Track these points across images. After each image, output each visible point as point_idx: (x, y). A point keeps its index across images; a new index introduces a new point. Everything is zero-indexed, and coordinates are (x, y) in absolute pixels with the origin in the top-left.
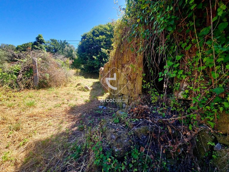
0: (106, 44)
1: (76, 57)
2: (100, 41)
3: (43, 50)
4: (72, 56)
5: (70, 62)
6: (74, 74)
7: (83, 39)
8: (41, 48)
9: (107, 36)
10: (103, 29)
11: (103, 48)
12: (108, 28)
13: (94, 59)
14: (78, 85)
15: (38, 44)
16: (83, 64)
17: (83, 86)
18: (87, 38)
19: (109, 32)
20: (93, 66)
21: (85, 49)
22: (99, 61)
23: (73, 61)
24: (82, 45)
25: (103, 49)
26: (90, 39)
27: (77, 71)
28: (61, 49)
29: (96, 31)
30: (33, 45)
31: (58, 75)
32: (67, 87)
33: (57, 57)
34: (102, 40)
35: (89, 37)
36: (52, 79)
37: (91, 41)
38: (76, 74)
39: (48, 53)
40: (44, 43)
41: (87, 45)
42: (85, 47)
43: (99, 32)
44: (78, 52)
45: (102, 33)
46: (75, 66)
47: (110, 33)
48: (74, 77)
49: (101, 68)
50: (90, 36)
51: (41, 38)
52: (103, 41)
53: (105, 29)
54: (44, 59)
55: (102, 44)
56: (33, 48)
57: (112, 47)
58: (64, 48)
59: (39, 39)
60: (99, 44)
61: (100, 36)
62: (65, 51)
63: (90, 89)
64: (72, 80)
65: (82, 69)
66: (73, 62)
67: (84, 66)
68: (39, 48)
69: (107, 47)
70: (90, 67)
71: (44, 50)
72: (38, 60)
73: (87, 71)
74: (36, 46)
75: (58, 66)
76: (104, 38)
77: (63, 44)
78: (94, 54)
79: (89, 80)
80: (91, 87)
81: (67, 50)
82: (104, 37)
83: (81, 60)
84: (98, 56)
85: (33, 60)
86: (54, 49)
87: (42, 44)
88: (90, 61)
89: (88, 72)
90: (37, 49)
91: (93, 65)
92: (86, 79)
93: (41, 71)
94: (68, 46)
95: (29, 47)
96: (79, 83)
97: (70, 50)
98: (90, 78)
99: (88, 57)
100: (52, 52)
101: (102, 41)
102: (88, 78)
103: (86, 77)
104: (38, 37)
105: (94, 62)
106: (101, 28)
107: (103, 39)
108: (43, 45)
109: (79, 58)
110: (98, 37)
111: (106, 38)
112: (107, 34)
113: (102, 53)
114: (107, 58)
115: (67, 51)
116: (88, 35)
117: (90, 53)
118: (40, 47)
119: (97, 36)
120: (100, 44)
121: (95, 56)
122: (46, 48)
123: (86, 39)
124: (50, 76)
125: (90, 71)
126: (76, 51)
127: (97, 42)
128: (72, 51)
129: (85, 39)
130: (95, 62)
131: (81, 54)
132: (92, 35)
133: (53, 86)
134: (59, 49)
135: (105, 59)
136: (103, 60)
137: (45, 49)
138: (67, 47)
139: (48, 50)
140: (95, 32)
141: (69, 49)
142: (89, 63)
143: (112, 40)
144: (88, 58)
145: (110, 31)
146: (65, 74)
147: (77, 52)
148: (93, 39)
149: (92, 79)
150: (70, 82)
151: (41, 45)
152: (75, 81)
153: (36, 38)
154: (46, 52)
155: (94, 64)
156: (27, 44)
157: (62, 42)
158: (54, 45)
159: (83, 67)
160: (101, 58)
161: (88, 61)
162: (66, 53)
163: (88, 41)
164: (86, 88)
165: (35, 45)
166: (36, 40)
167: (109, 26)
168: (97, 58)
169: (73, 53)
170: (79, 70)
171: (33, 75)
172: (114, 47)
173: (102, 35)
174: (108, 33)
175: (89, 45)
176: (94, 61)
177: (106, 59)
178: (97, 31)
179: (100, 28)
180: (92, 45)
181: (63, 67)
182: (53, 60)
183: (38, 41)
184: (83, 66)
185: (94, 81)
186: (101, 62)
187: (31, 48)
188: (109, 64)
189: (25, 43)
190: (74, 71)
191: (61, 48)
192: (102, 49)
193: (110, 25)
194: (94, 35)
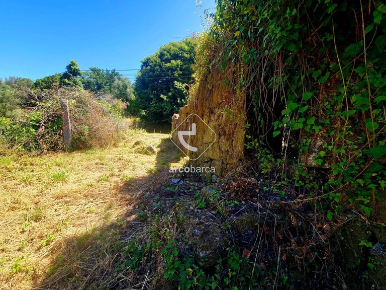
0: (183, 75)
1: (133, 97)
2: (172, 69)
3: (77, 86)
4: (127, 96)
5: (122, 105)
6: (130, 126)
7: (144, 67)
8: (75, 83)
9: (183, 61)
10: (177, 49)
11: (178, 81)
12: (186, 48)
13: (163, 99)
14: (137, 143)
15: (70, 76)
16: (144, 109)
17: (145, 146)
18: (151, 64)
19: (187, 54)
20: (161, 111)
21: (148, 83)
22: (171, 103)
23: (128, 103)
24: (142, 76)
25: (178, 83)
26: (155, 66)
27: (135, 122)
28: (108, 84)
29: (165, 52)
30: (61, 78)
31: (102, 128)
32: (117, 147)
33: (102, 98)
34: (176, 68)
35: (154, 63)
36: (93, 134)
37: (157, 70)
38: (133, 126)
39: (87, 91)
40: (80, 74)
41: (150, 76)
42: (147, 81)
43: (170, 54)
44: (135, 89)
45: (176, 57)
46: (131, 112)
47: (189, 55)
48: (130, 130)
49: (175, 114)
50: (156, 61)
51: (75, 67)
52: (178, 69)
53: (181, 49)
54: (80, 102)
55: (176, 75)
56: (62, 83)
57: (193, 79)
58: (113, 82)
59: (71, 69)
60: (170, 74)
61: (173, 61)
62: (115, 87)
63: (156, 150)
64: (126, 136)
65: (143, 117)
66: (127, 105)
67: (146, 112)
68: (72, 83)
69: (184, 78)
70: (156, 113)
71: (80, 86)
72: (70, 103)
73: (152, 120)
74: (66, 80)
75: (103, 113)
76: (179, 64)
77: (111, 76)
78: (162, 91)
79: (155, 135)
80: (159, 146)
81: (117, 86)
82: (179, 62)
83: (141, 102)
84: (170, 94)
85: (62, 103)
86: (97, 84)
87: (76, 76)
88: (156, 104)
89: (153, 122)
90: (69, 84)
91: (160, 110)
92: (151, 134)
93: (76, 121)
94: (119, 79)
95: (56, 82)
96: (138, 140)
97: (123, 86)
98: (156, 132)
99: (152, 96)
100: (92, 90)
101: (176, 70)
102: (153, 132)
103: (150, 131)
104: (70, 65)
105: (163, 105)
106: (174, 48)
107: (177, 65)
108: (78, 79)
109: (137, 100)
110: (170, 62)
111: (182, 64)
112: (184, 57)
113: (175, 89)
114: (184, 99)
115: (118, 88)
116: (152, 59)
117: (156, 90)
119: (168, 61)
120: (173, 75)
121: (165, 94)
122: (83, 83)
123: (149, 67)
124: (89, 130)
125: (155, 120)
126: (133, 87)
127: (168, 71)
128: (125, 87)
129: (147, 67)
130: (164, 105)
131: (142, 92)
132: (158, 60)
133: (95, 146)
134: (105, 85)
135: (181, 100)
136: (179, 101)
137: (82, 85)
138: (117, 80)
139: (86, 85)
140: (165, 55)
141: (121, 84)
142: (155, 107)
143: (193, 67)
144: (152, 99)
145: (189, 51)
146: (115, 126)
147: (134, 89)
148: (160, 66)
149: (160, 134)
150: (124, 139)
151: (75, 78)
152: (130, 138)
153: (67, 66)
154: (83, 90)
155: (162, 108)
156: (52, 77)
157: (110, 72)
158: (95, 78)
159: (144, 114)
160: (173, 99)
161: (153, 103)
162: (116, 91)
163: (152, 70)
164: (150, 149)
165: (65, 78)
166: (67, 70)
167: (188, 44)
168: (167, 98)
169: (128, 90)
170: (138, 119)
171: (62, 128)
172: (196, 79)
173: (175, 60)
174: (186, 55)
175: (155, 76)
176: (162, 103)
178: (168, 52)
179: (173, 48)
180: (159, 76)
181: (111, 115)
182: (95, 102)
183: (70, 72)
184: (144, 113)
185: (162, 137)
186: (175, 104)
187: (58, 83)
188: (188, 108)
189: (48, 76)
190: (129, 121)
191: (107, 82)
192: (175, 82)
193: (189, 43)
194: (162, 60)
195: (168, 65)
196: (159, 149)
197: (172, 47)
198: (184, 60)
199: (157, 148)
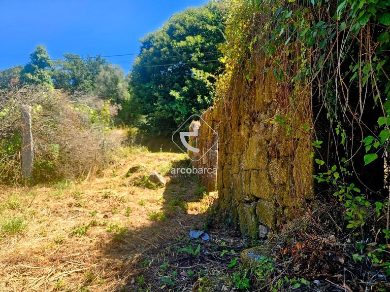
0: (205, 58)
1: (127, 96)
2: (188, 51)
3: (45, 83)
4: (117, 94)
5: (110, 109)
6: (122, 143)
7: (145, 50)
8: (42, 79)
9: (206, 37)
10: (195, 19)
11: (198, 68)
12: (210, 16)
13: (173, 98)
14: (133, 170)
15: (35, 69)
16: (145, 114)
17: (145, 174)
18: (155, 44)
19: (212, 25)
20: (171, 117)
21: (151, 74)
22: (187, 103)
23: (120, 107)
24: (142, 63)
25: (198, 71)
26: (162, 46)
27: (130, 134)
28: (89, 77)
29: (177, 25)
30: (22, 72)
31: (81, 147)
32: (101, 176)
33: (80, 101)
34: (194, 49)
35: (161, 42)
36: (66, 156)
37: (165, 53)
38: (127, 141)
39: (59, 90)
40: (48, 65)
41: (154, 63)
42: (148, 70)
43: (185, 28)
44: (132, 84)
45: (193, 31)
46: (124, 119)
47: (214, 27)
48: (122, 149)
49: (193, 122)
50: (163, 40)
51: (43, 55)
52: (198, 49)
53: (203, 19)
54: (48, 107)
55: (194, 58)
56: (24, 81)
57: (223, 65)
58: (97, 73)
59: (37, 58)
60: (185, 58)
61: (189, 38)
62: (99, 81)
63: (164, 180)
64: (116, 158)
65: (143, 127)
66: (118, 110)
67: (147, 118)
68: (36, 78)
69: (207, 64)
70: (162, 120)
71: (48, 83)
72: (34, 111)
73: (156, 131)
74: (29, 76)
75: (82, 123)
76: (199, 42)
77: (94, 66)
78: (173, 85)
79: (162, 155)
80: (168, 174)
81: (103, 80)
82: (199, 38)
83: (140, 102)
84: (185, 89)
85: (21, 110)
86: (73, 78)
87: (43, 68)
88: (163, 104)
89: (159, 133)
90: (33, 81)
91: (170, 115)
92: (154, 154)
93: (41, 138)
94: (107, 69)
95: (15, 78)
96: (134, 164)
97: (112, 79)
98: (163, 151)
99: (157, 94)
100: (66, 88)
101: (194, 51)
102: (158, 151)
103: (153, 149)
104: (36, 53)
105: (174, 107)
106: (191, 18)
107: (196, 44)
108: (46, 73)
109: (133, 100)
110: (184, 40)
111: (203, 41)
112: (207, 30)
113: (193, 81)
114: (208, 95)
115: (105, 83)
116: (156, 37)
117: (163, 83)
118: (41, 77)
119: (182, 38)
120: (190, 59)
121: (177, 90)
122: (53, 77)
123: (151, 49)
124: (60, 151)
125: (162, 131)
126: (126, 80)
127: (181, 53)
128: (116, 81)
129: (148, 49)
130: (176, 108)
131: (141, 88)
132: (167, 38)
133: (68, 175)
134: (85, 79)
135: (202, 98)
136: (199, 99)
137: (51, 81)
138: (103, 70)
139: (57, 81)
140: (176, 29)
141: (109, 77)
142: (161, 110)
143: (220, 47)
144: (156, 98)
145: (215, 21)
146: (100, 142)
147: (129, 84)
148: (169, 47)
149: (170, 154)
150: (112, 162)
151: (42, 71)
152: (123, 161)
153: (31, 55)
154: (52, 89)
155: (173, 112)
156: (10, 71)
157: (93, 59)
158: (72, 69)
159: (145, 121)
160: (191, 95)
161: (158, 105)
162: (101, 87)
163: (157, 54)
164: (154, 179)
165: (28, 72)
166: (30, 60)
167: (213, 10)
168: (181, 95)
169: (120, 85)
170: (135, 130)
171: (20, 149)
172: (227, 66)
173: (193, 35)
174: (209, 27)
175: (161, 62)
176: (172, 104)
177: (206, 98)
178: (182, 25)
179: (188, 18)
180: (168, 62)
181: (93, 126)
182: (70, 107)
183: (35, 63)
184: (143, 120)
185: (174, 159)
186: (194, 105)
187: (17, 80)
188: (215, 112)
189: (4, 70)
190: (121, 132)
191: (88, 75)
192: (194, 70)
193: (215, 8)
194: (172, 38)
195: (182, 44)
196: (169, 178)
197: (187, 16)
198: (207, 35)
199: (164, 176)
